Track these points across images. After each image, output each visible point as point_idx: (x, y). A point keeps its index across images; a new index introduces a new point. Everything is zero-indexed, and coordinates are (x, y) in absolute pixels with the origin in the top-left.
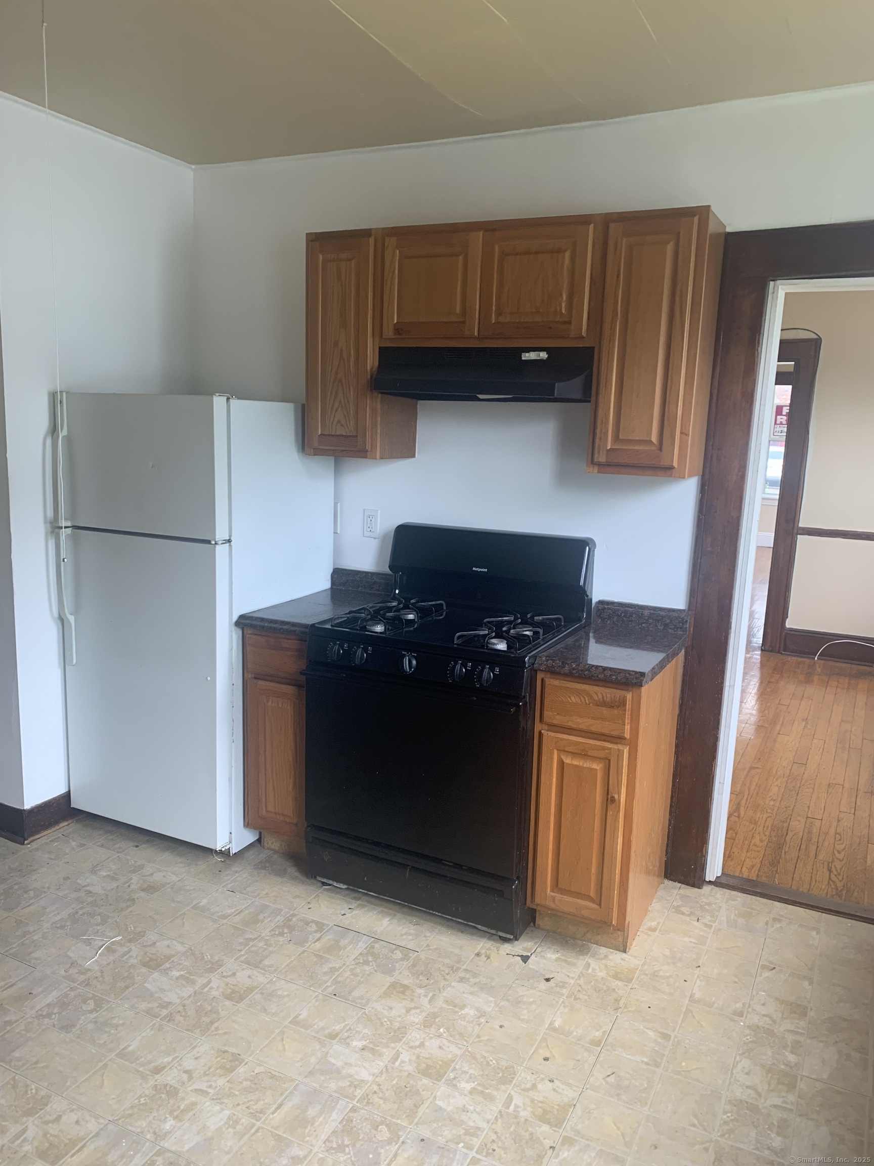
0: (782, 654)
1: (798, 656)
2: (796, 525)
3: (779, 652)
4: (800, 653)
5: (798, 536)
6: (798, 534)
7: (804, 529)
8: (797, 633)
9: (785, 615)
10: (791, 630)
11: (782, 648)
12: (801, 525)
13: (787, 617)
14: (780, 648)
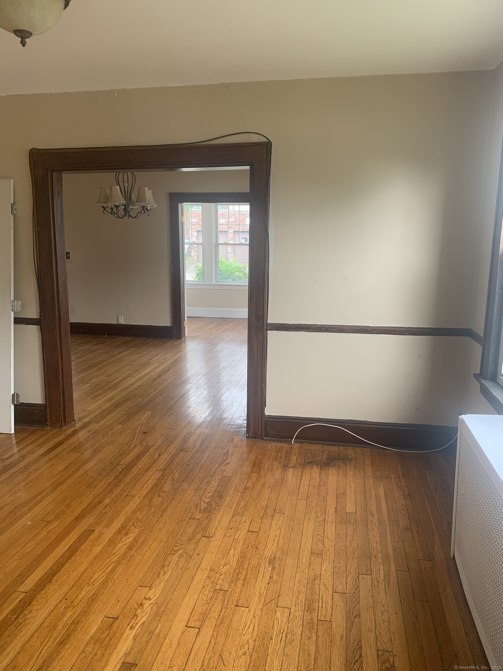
0: (264, 439)
1: (278, 441)
2: (265, 322)
3: (261, 438)
4: (280, 438)
5: (268, 331)
6: (267, 330)
7: (272, 325)
8: (275, 420)
9: (263, 404)
10: (270, 417)
11: (264, 435)
12: (269, 321)
13: (265, 406)
14: (261, 435)
